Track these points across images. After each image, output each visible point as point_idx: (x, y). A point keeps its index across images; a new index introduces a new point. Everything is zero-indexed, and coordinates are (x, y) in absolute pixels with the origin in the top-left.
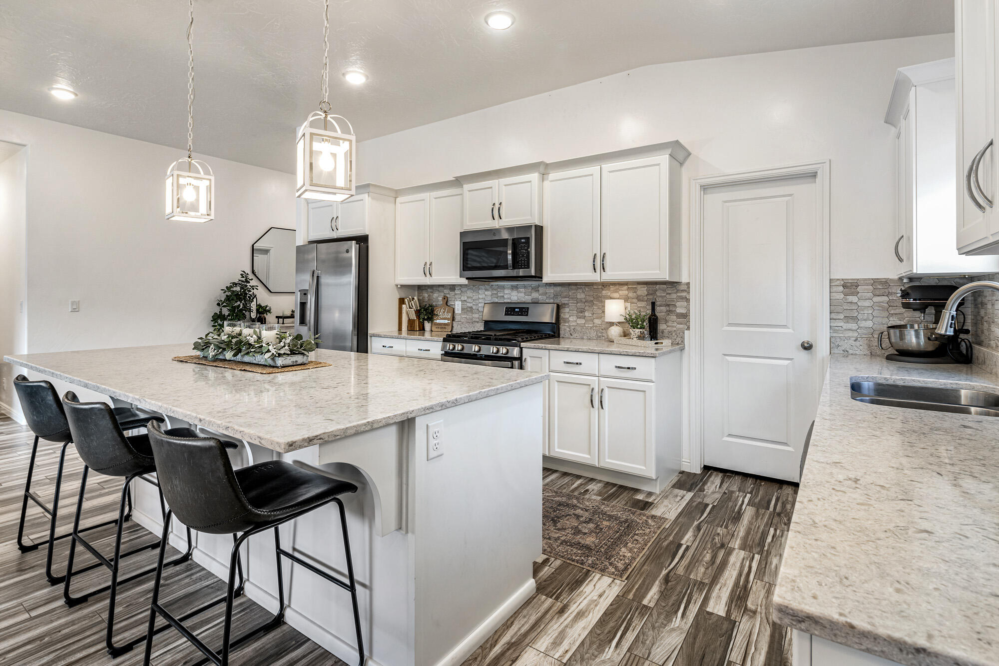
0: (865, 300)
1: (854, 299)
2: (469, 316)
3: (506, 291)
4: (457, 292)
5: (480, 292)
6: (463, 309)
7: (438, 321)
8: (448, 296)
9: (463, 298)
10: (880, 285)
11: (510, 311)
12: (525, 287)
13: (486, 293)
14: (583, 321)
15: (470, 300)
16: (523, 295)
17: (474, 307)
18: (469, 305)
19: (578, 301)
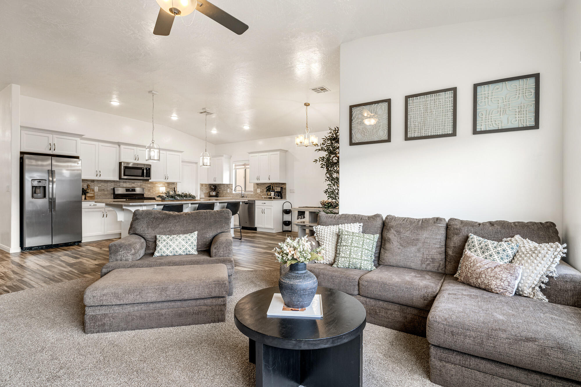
0: (204, 188)
1: (202, 187)
2: (103, 192)
3: (121, 183)
4: (95, 183)
5: (108, 183)
6: (99, 190)
7: (88, 195)
8: (90, 184)
9: (99, 186)
10: (206, 185)
11: (127, 190)
12: (129, 182)
13: (111, 184)
14: (150, 193)
15: (103, 186)
16: (128, 185)
17: (105, 189)
18: (103, 188)
19: (148, 187)
